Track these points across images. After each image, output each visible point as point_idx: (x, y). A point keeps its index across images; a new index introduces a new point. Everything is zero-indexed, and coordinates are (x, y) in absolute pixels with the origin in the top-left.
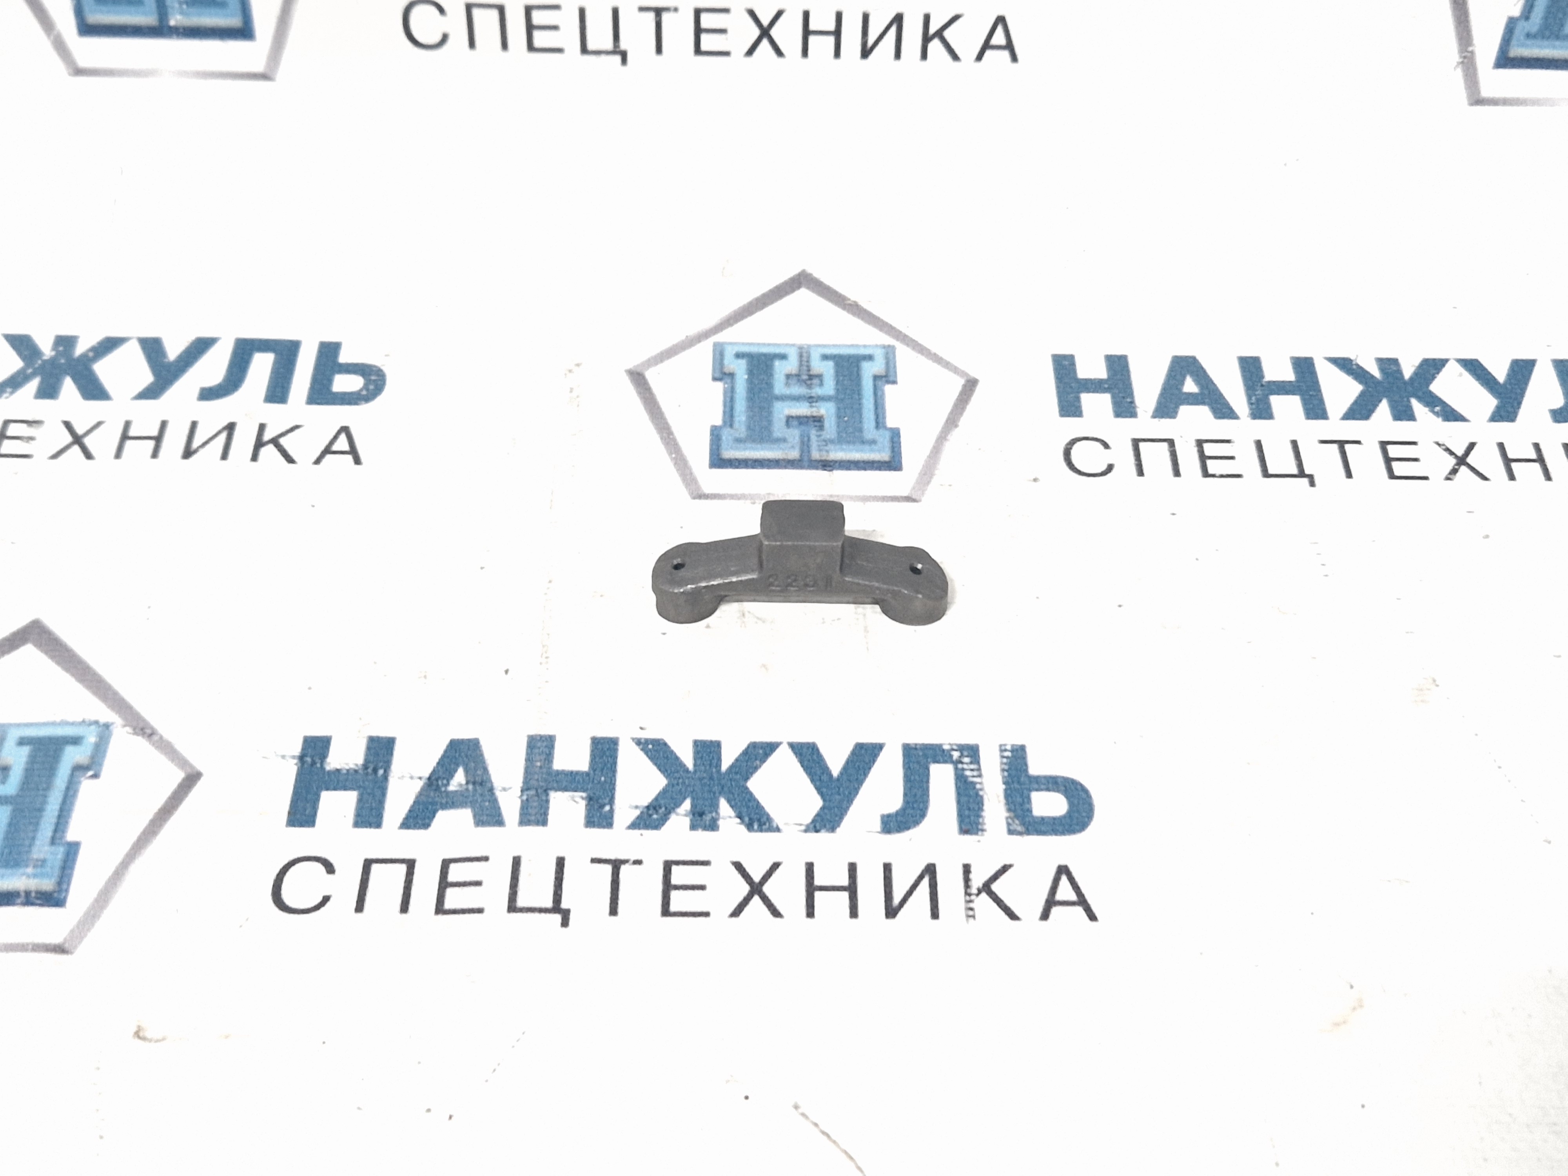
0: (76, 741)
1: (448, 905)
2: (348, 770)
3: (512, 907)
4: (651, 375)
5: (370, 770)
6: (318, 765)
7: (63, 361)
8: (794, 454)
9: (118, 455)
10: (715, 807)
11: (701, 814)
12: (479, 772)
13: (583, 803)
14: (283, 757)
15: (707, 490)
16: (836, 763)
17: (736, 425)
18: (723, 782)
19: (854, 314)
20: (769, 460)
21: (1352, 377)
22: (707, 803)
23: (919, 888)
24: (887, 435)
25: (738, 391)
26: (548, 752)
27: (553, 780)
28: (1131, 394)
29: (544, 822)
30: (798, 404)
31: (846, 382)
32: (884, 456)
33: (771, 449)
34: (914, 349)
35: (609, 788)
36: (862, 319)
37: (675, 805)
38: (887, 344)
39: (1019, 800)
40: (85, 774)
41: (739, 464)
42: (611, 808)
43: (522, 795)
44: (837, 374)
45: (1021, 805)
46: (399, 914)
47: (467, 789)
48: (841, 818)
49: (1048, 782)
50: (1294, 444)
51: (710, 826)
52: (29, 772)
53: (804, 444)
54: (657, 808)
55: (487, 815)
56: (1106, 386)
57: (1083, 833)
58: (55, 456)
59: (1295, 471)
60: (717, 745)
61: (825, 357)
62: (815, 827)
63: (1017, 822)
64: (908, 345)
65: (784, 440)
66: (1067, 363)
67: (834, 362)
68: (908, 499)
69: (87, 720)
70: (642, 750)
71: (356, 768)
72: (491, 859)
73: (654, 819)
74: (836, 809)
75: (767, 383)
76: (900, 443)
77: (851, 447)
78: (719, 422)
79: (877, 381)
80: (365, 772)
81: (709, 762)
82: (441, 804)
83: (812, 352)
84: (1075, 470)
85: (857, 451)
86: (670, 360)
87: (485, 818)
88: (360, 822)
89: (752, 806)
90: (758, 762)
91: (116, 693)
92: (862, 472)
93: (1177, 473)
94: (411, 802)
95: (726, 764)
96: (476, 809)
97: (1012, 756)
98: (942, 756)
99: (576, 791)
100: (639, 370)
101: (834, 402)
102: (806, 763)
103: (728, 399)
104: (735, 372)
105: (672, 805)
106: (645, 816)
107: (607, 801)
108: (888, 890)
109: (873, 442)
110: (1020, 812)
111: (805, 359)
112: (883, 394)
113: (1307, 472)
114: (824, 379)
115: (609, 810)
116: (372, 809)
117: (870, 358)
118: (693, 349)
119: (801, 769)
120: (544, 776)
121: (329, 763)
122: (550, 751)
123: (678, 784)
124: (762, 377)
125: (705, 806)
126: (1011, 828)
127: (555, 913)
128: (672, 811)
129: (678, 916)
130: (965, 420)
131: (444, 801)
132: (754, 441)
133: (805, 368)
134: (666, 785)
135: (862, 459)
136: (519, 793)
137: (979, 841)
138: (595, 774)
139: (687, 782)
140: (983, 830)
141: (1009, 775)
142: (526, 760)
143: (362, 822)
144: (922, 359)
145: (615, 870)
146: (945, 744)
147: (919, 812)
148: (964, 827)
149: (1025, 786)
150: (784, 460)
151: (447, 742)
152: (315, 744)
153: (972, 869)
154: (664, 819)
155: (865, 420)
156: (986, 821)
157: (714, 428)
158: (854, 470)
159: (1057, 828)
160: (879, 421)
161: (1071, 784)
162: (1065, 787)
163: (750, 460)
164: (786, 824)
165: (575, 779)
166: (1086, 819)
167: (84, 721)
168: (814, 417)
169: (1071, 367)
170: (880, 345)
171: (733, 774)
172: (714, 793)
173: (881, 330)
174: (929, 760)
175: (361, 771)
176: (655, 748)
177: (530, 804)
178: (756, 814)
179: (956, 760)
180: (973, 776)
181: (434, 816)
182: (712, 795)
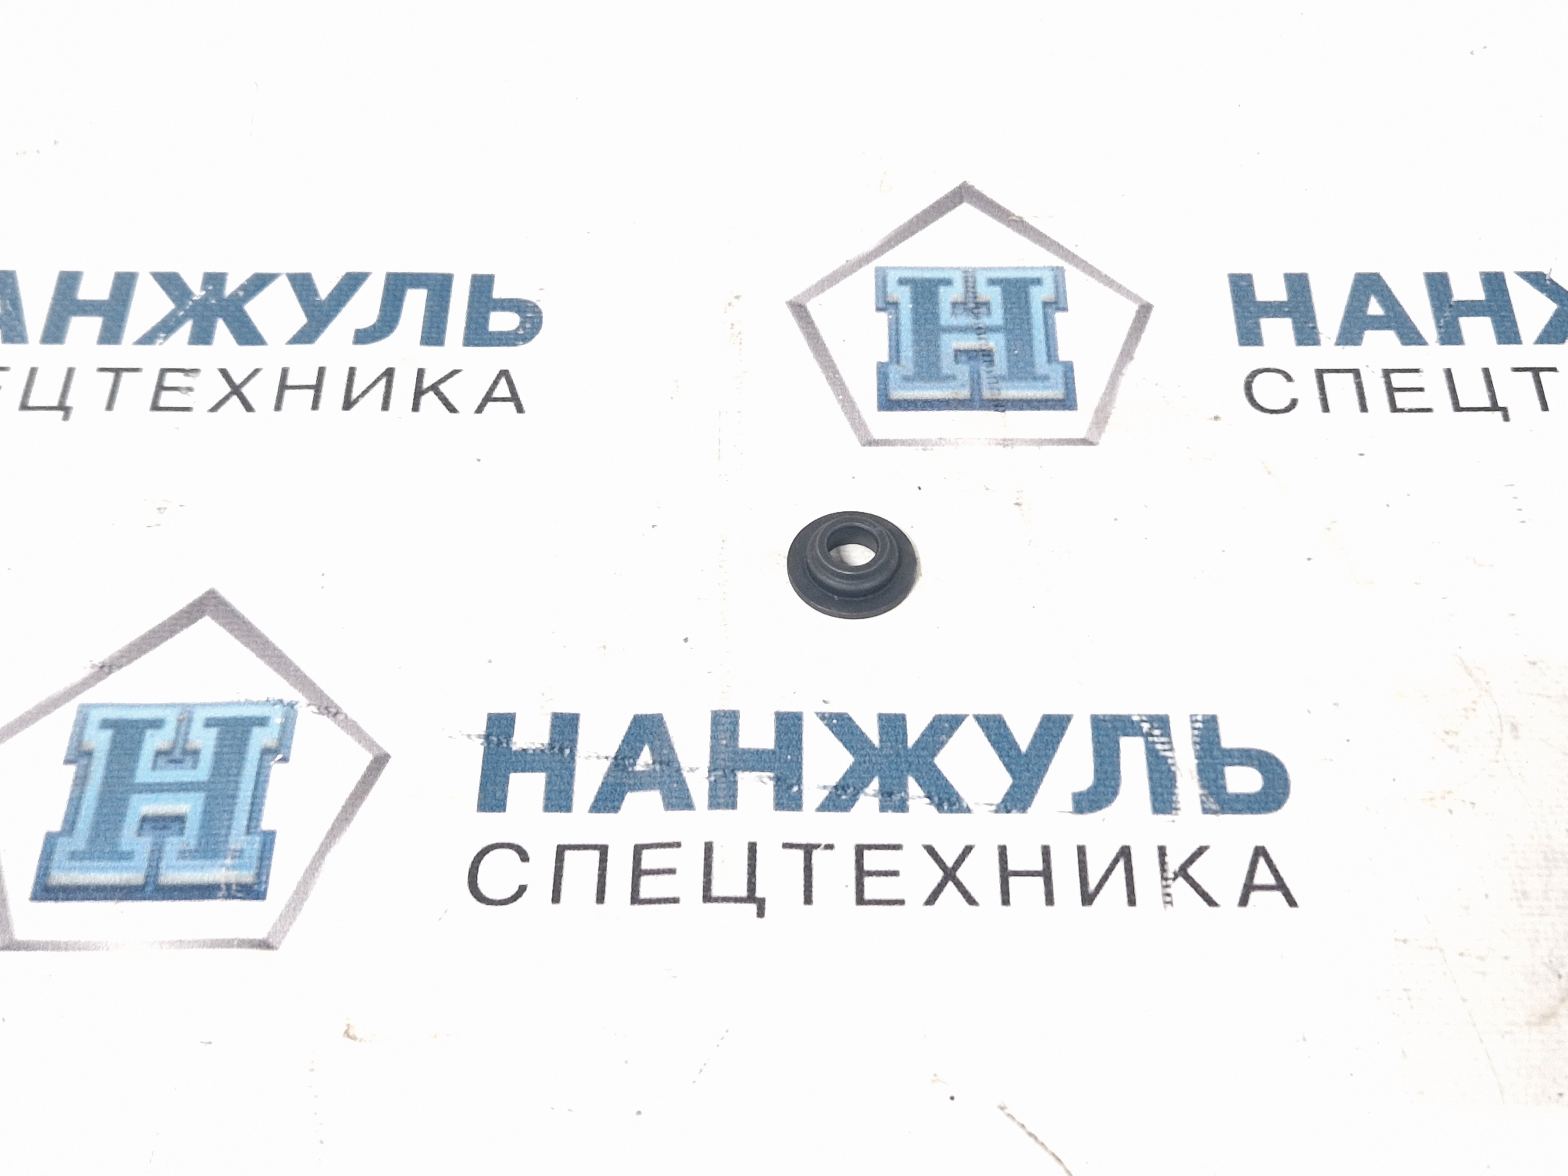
0: (262, 722)
1: (643, 895)
2: (534, 750)
3: (708, 897)
4: (812, 306)
5: (556, 750)
6: (505, 745)
7: (213, 302)
8: (964, 393)
9: (278, 407)
10: (904, 787)
11: (890, 794)
12: (665, 752)
13: (771, 784)
14: (469, 736)
15: (877, 435)
16: (1023, 737)
17: (903, 362)
18: (910, 759)
19: (1019, 231)
20: (938, 400)
21: (1545, 294)
22: (895, 782)
23: (1114, 873)
24: (1060, 369)
25: (903, 323)
26: (732, 729)
27: (740, 760)
28: (1313, 319)
29: (733, 806)
30: (965, 336)
31: (1014, 310)
32: (1057, 393)
33: (941, 388)
34: (1083, 270)
35: (796, 768)
36: (1029, 237)
37: (862, 784)
38: (1055, 265)
39: (1213, 776)
40: (276, 757)
41: (909, 406)
42: (800, 789)
43: (709, 776)
44: (1005, 299)
45: (1215, 781)
46: (595, 904)
47: (654, 770)
48: (1032, 798)
49: (1242, 756)
50: (1486, 372)
51: (899, 806)
52: (218, 755)
53: (974, 381)
54: (846, 788)
55: (676, 798)
56: (1287, 309)
57: (1280, 811)
58: (215, 409)
59: (1488, 404)
60: (903, 718)
61: (992, 282)
62: (1006, 807)
63: (1212, 800)
64: (1077, 266)
65: (954, 378)
66: (1244, 284)
67: (1001, 287)
68: (1085, 442)
69: (270, 699)
70: (826, 725)
71: (543, 748)
72: (682, 844)
73: (843, 800)
74: (1026, 787)
75: (932, 313)
76: (1073, 379)
77: (1023, 384)
78: (885, 359)
79: (1046, 310)
80: (552, 751)
81: (894, 738)
82: (630, 785)
83: (977, 276)
84: (1258, 406)
85: (1029, 388)
86: (831, 289)
87: (674, 800)
88: (550, 805)
89: (941, 784)
90: (944, 737)
91: (297, 670)
92: (1036, 412)
93: (1364, 408)
94: (599, 783)
95: (912, 738)
96: (665, 791)
97: (1204, 728)
98: (1131, 728)
99: (763, 771)
100: (800, 302)
101: (1003, 333)
102: (993, 737)
103: (894, 333)
104: (899, 301)
105: (861, 785)
106: (834, 797)
107: (794, 781)
108: (1083, 874)
109: (1046, 378)
110: (1214, 789)
111: (970, 285)
112: (1054, 323)
113: (1501, 404)
114: (991, 307)
115: (797, 791)
116: (561, 792)
117: (1038, 282)
118: (854, 274)
119: (989, 744)
120: (731, 755)
121: (515, 743)
122: (735, 729)
123: (865, 762)
124: (926, 306)
125: (894, 785)
126: (1206, 806)
127: (750, 902)
128: (861, 791)
129: (874, 904)
130: (1139, 352)
131: (631, 782)
132: (922, 379)
133: (971, 295)
134: (853, 763)
135: (1034, 398)
136: (707, 774)
137: (1173, 821)
138: (781, 753)
139: (873, 758)
140: (1177, 809)
141: (1202, 749)
142: (711, 738)
143: (552, 806)
144: (1092, 282)
145: (807, 855)
146: (1135, 715)
147: (1110, 789)
148: (1157, 805)
149: (1219, 761)
150: (954, 400)
151: (631, 718)
152: (499, 722)
153: (1168, 852)
154: (854, 799)
155: (1036, 353)
156: (1180, 798)
157: (880, 365)
158: (1027, 409)
159: (1253, 806)
160: (1051, 355)
161: (1265, 759)
162: (1259, 760)
163: (919, 400)
164: (977, 804)
165: (761, 758)
166: (1282, 796)
167: (268, 701)
168: (984, 350)
169: (1249, 288)
170: (1048, 267)
171: (920, 750)
172: (902, 772)
173: (1048, 250)
174: (1119, 733)
175: (547, 751)
176: (840, 723)
177: (719, 785)
178: (947, 793)
179: (1147, 733)
180: (1165, 750)
181: (623, 799)
182: (900, 773)
